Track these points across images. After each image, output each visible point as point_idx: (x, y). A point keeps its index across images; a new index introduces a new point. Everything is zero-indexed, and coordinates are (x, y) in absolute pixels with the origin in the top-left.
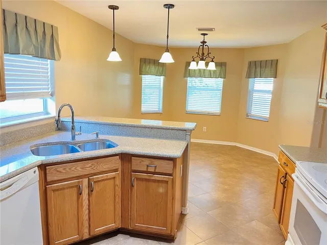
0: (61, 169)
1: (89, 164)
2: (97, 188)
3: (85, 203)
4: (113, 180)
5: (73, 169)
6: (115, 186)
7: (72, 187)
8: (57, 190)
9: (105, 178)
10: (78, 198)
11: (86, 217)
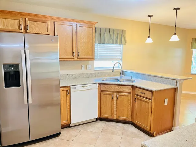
0: (106, 87)
1: (117, 87)
2: (120, 98)
3: (115, 103)
4: (127, 97)
5: (110, 87)
6: (128, 100)
7: (110, 95)
8: (105, 94)
9: (124, 95)
10: (112, 100)
11: (115, 110)
